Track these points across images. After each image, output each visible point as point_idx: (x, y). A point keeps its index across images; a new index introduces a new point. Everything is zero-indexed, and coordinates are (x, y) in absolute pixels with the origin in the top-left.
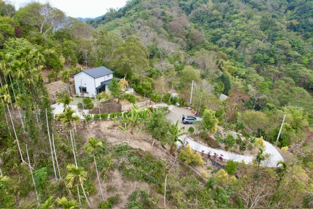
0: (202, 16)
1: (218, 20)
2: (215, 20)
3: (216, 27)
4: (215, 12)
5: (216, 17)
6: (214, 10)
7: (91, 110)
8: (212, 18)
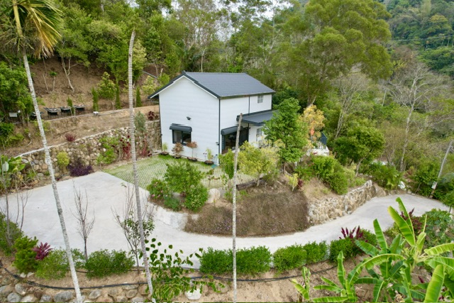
0: (406, 28)
1: (442, 32)
2: (437, 32)
3: (439, 45)
4: (436, 18)
5: (439, 27)
6: (434, 14)
7: (195, 217)
8: (431, 29)
